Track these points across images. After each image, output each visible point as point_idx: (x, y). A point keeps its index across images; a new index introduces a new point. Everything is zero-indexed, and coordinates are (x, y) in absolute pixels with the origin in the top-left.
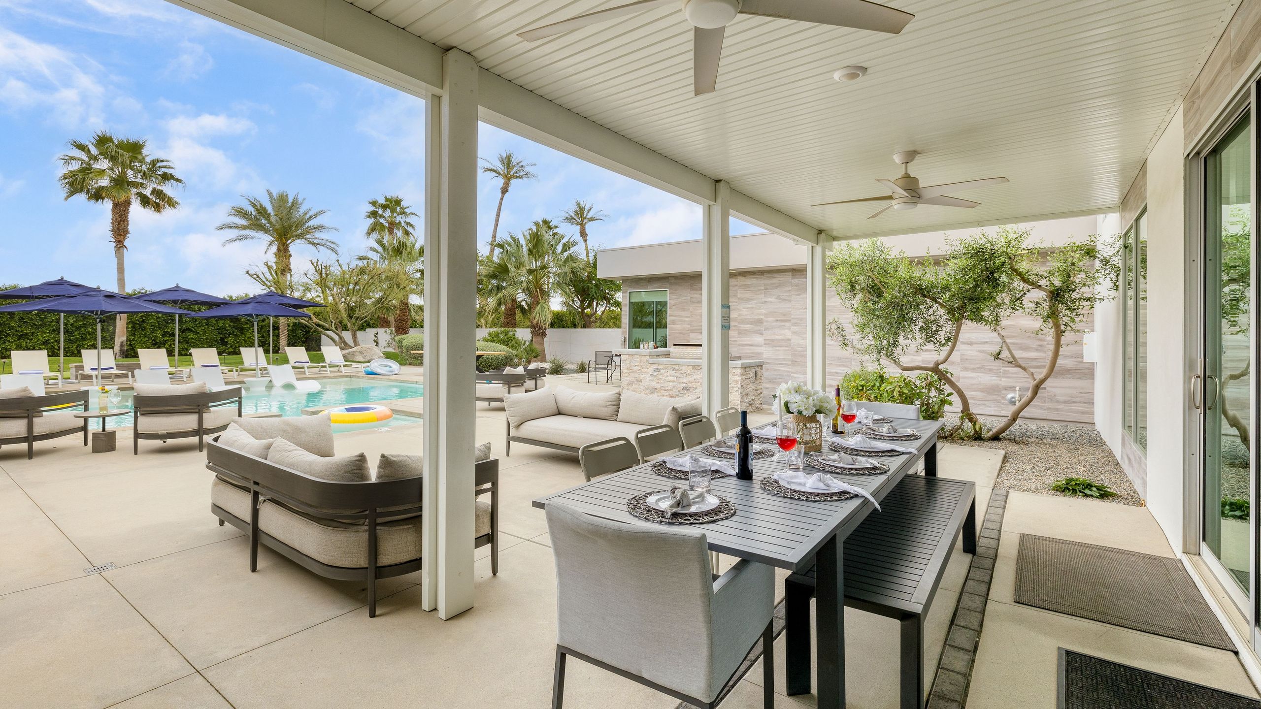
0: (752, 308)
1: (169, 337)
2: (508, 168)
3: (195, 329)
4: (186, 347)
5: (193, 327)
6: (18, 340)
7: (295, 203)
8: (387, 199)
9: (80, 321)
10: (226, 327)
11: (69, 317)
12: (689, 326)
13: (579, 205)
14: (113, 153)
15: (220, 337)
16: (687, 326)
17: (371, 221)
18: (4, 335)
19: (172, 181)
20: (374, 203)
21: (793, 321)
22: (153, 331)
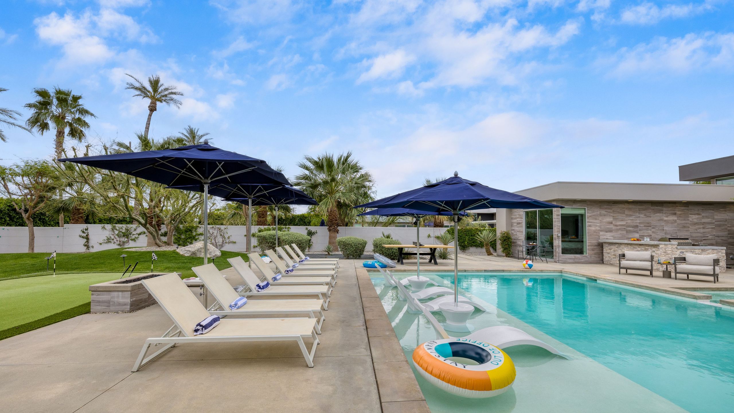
0: (633, 219)
12: (599, 228)
16: (598, 228)
21: (652, 227)
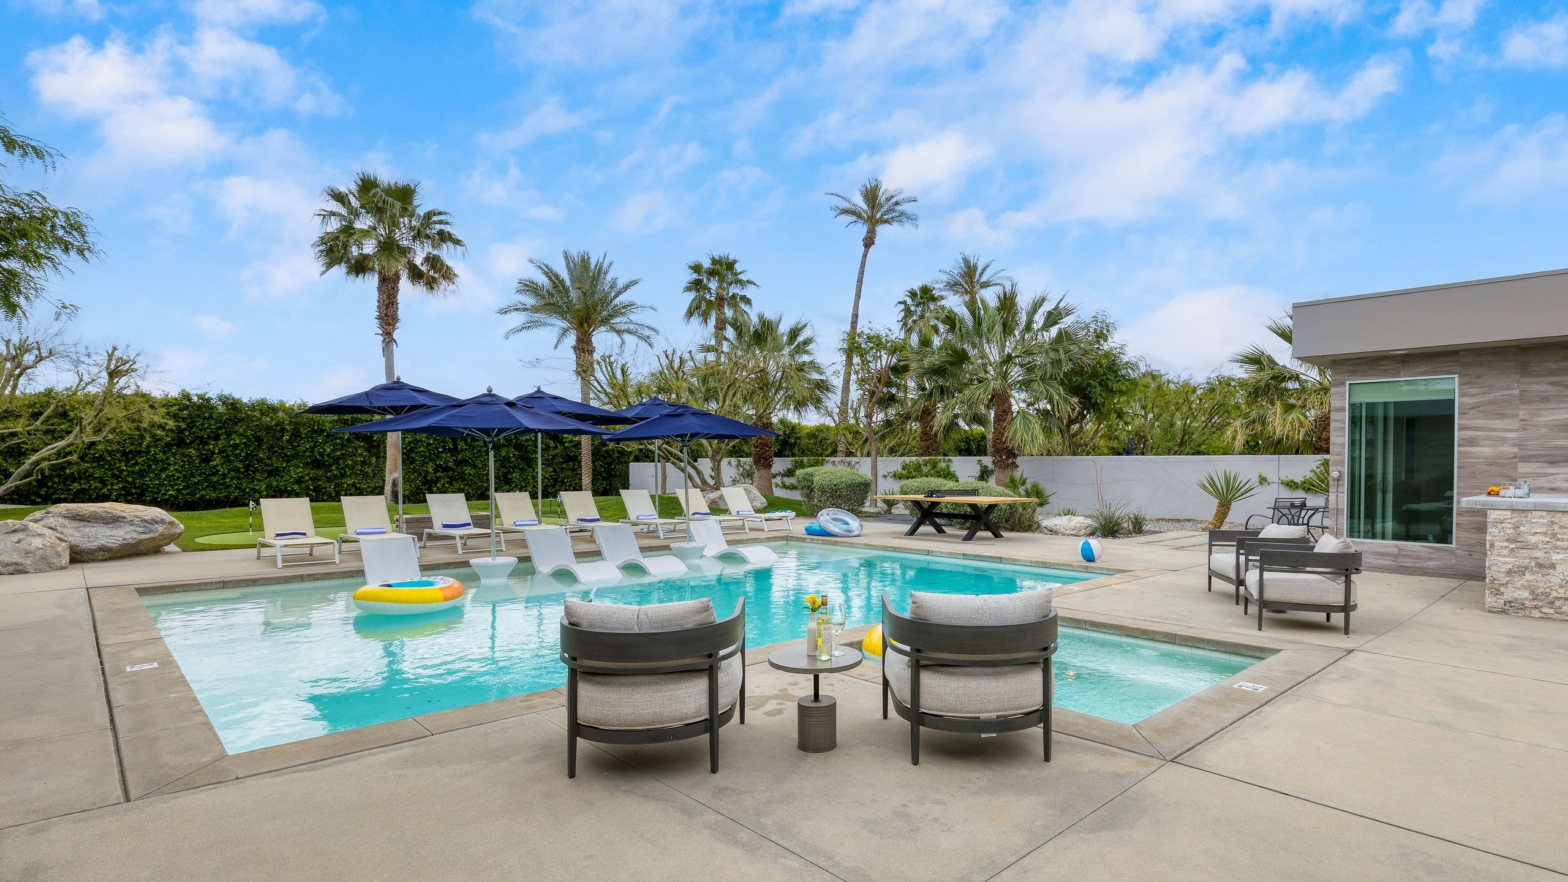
1: (442, 472)
2: (873, 208)
3: (472, 461)
4: (462, 486)
5: (470, 458)
6: (268, 477)
7: (600, 272)
8: (714, 261)
9: (338, 450)
10: (509, 457)
11: (325, 444)
13: (966, 261)
14: (380, 205)
15: (503, 473)
17: (692, 295)
18: (252, 471)
19: (449, 244)
20: (697, 268)
22: (424, 463)
